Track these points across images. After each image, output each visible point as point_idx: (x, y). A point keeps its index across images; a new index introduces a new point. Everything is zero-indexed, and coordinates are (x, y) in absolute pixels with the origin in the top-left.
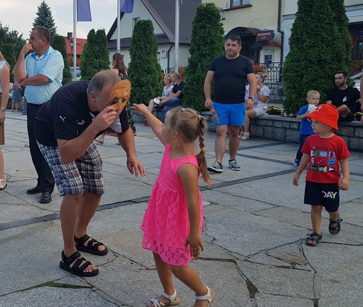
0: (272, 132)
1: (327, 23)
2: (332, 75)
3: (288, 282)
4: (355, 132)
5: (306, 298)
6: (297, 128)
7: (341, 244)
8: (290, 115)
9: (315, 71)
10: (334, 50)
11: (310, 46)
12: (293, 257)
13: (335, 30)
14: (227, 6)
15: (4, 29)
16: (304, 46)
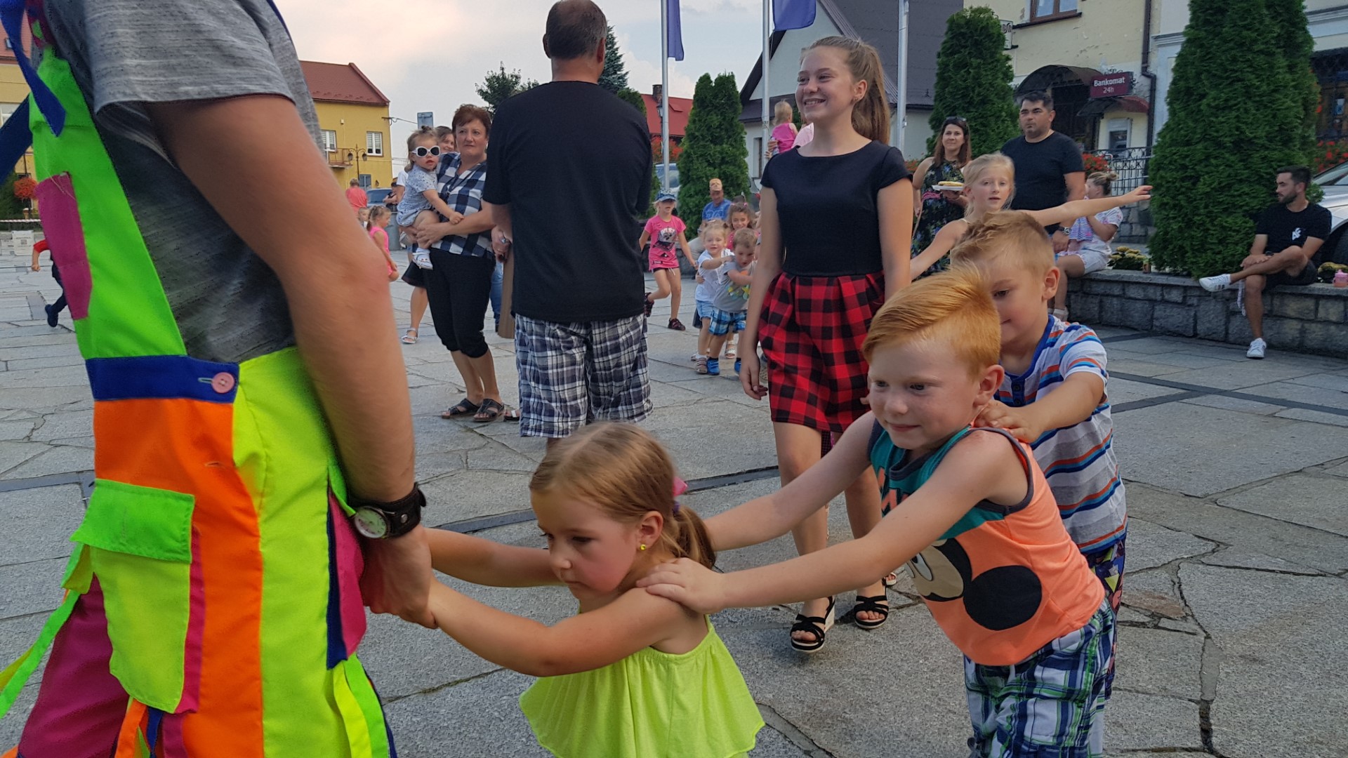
0: (1121, 310)
1: (1261, 52)
2: (1268, 177)
3: (1141, 660)
4: (1317, 309)
5: (1180, 698)
6: (1180, 299)
7: (1273, 571)
8: (1164, 269)
9: (1226, 166)
10: (1274, 116)
11: (1217, 108)
12: (1157, 600)
13: (1279, 68)
14: (1022, 17)
15: (510, 78)
16: (1202, 107)
